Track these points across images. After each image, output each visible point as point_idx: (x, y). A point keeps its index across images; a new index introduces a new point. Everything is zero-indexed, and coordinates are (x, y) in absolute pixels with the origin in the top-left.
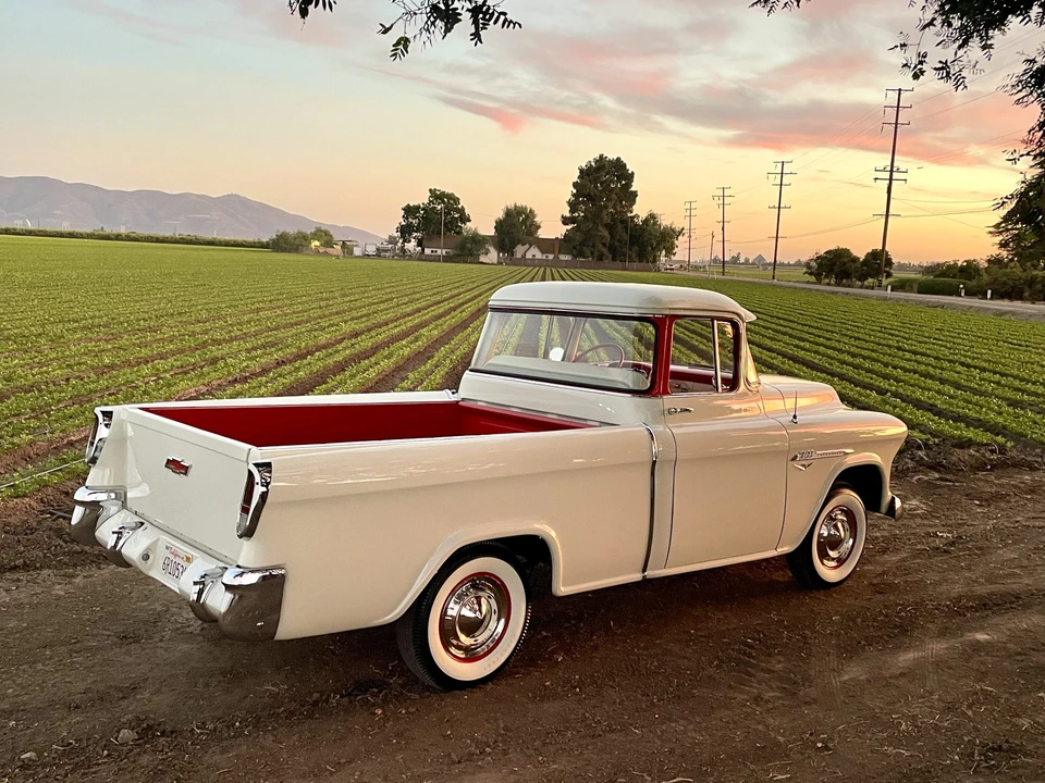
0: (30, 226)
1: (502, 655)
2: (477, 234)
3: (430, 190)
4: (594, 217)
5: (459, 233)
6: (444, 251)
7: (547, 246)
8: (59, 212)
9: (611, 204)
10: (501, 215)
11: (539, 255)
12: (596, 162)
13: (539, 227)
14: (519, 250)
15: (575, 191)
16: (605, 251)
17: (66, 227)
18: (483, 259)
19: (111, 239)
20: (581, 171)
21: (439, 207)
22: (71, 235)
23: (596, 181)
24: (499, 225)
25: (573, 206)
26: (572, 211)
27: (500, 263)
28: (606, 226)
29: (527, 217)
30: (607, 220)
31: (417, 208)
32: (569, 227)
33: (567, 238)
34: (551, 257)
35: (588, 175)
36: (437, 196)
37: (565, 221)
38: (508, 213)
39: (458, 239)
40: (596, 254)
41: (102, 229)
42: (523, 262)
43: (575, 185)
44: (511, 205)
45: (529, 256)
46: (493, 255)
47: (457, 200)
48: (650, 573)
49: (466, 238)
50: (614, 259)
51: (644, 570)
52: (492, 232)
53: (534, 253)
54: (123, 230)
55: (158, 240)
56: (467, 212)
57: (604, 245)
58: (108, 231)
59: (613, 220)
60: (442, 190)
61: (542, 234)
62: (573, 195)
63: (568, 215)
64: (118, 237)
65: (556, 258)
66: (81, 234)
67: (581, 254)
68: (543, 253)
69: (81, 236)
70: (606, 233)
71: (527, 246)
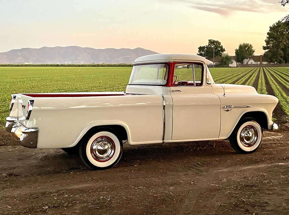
0: (70, 63)
1: (112, 161)
2: (228, 56)
3: (209, 40)
4: (277, 46)
5: (220, 56)
6: (215, 63)
7: (256, 59)
8: (80, 58)
9: (284, 41)
10: (238, 48)
11: (254, 63)
12: (277, 24)
13: (254, 51)
14: (245, 61)
15: (268, 36)
16: (282, 59)
17: (82, 63)
18: (230, 65)
19: (96, 66)
20: (271, 28)
21: (213, 46)
22: (82, 66)
23: (277, 31)
24: (237, 52)
25: (267, 42)
26: (267, 44)
27: (237, 67)
28: (282, 49)
29: (249, 48)
30: (282, 47)
31: (204, 47)
32: (266, 51)
33: (265, 55)
34: (259, 63)
35: (273, 29)
36: (211, 42)
37: (264, 48)
38: (241, 47)
39: (220, 58)
40: (278, 61)
41: (94, 63)
42: (247, 65)
43: (268, 33)
44: (242, 43)
45: (249, 63)
46: (235, 64)
47: (219, 43)
48: (166, 141)
49: (223, 58)
50: (286, 62)
51: (163, 139)
52: (234, 55)
53: (252, 62)
54: (101, 63)
55: (111, 66)
56: (223, 48)
57: (281, 57)
58: (96, 63)
59: (285, 46)
60: (214, 40)
61: (255, 54)
62: (267, 38)
63: (265, 45)
64: (98, 66)
65: (261, 63)
66: (86, 65)
67: (271, 61)
68: (255, 61)
69: (86, 66)
70: (282, 52)
71: (249, 59)
